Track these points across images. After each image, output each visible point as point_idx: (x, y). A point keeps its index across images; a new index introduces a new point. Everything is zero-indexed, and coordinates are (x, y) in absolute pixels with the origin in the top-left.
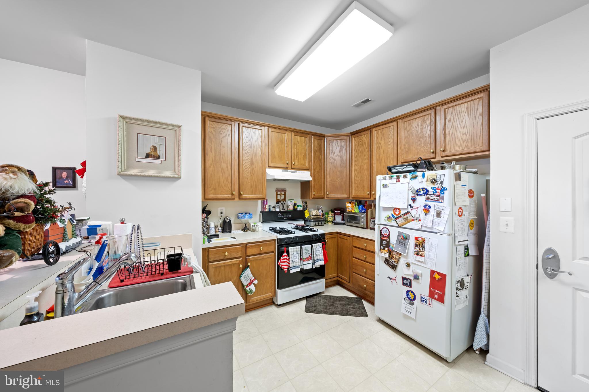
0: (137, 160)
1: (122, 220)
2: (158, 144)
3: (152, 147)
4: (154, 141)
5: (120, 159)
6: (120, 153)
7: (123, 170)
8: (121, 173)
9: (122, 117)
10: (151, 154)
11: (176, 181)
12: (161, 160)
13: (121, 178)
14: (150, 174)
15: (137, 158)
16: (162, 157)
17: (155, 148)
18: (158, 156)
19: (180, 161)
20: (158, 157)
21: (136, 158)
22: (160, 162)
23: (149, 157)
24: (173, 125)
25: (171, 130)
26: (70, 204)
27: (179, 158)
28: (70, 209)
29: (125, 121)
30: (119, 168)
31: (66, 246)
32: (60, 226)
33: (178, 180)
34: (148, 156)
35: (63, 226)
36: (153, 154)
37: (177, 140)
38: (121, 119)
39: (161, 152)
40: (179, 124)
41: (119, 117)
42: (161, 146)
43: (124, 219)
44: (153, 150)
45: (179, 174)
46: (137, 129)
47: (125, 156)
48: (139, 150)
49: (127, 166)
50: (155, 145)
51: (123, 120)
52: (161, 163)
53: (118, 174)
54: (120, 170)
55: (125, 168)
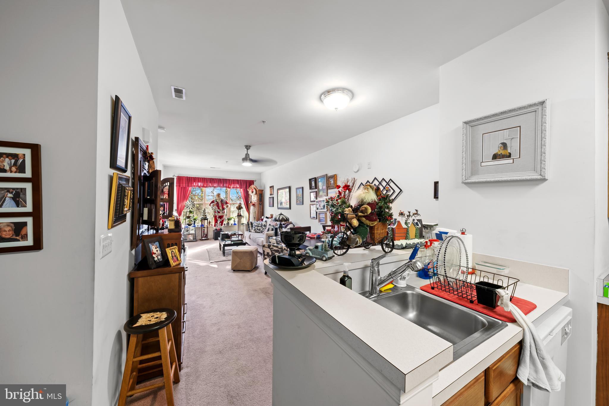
0: (483, 164)
1: (463, 230)
2: (510, 139)
3: (501, 145)
4: (503, 137)
5: (464, 167)
6: (464, 161)
7: (467, 178)
8: (465, 181)
9: (466, 123)
10: (499, 153)
11: (538, 185)
12: (513, 159)
13: (466, 187)
14: (497, 179)
15: (483, 162)
16: (515, 155)
17: (504, 145)
18: (508, 154)
19: (543, 155)
20: (509, 156)
21: (481, 163)
22: (511, 161)
23: (497, 158)
24: (530, 106)
25: (529, 114)
26: (417, 211)
27: (543, 150)
28: (417, 215)
29: (469, 125)
30: (463, 177)
31: (406, 243)
32: (404, 227)
33: (543, 183)
34: (495, 157)
35: (407, 227)
36: (502, 153)
37: (540, 124)
38: (465, 125)
39: (512, 148)
40: (541, 100)
41: (464, 123)
42: (513, 140)
43: (464, 230)
44: (502, 148)
45: (542, 173)
46: (482, 129)
47: (469, 163)
48: (484, 153)
49: (471, 173)
50: (505, 141)
51: (467, 125)
52: (513, 163)
53: (463, 183)
54: (464, 179)
55: (469, 175)
